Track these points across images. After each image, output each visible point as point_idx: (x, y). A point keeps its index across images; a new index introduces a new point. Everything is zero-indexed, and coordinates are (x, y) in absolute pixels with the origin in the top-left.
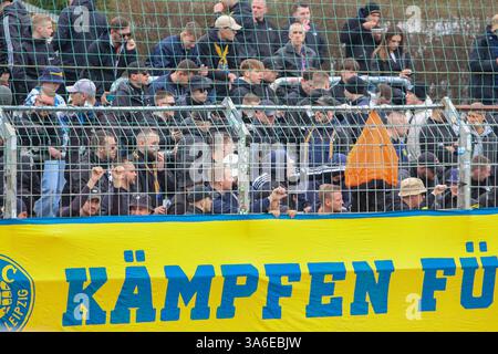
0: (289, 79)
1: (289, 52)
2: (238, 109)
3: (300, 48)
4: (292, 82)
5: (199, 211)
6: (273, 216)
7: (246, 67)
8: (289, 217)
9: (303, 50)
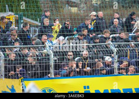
0: (114, 35)
1: (114, 27)
2: (113, 44)
3: (117, 26)
4: (116, 36)
5: (103, 74)
6: (124, 75)
7: (105, 32)
8: (128, 75)
9: (118, 26)
